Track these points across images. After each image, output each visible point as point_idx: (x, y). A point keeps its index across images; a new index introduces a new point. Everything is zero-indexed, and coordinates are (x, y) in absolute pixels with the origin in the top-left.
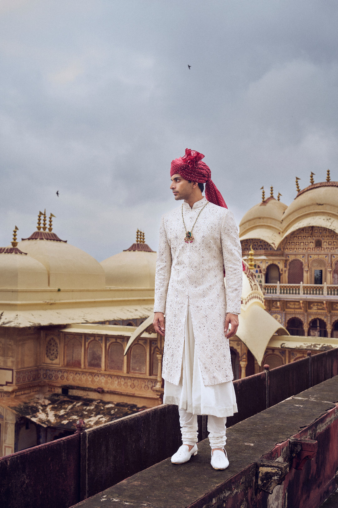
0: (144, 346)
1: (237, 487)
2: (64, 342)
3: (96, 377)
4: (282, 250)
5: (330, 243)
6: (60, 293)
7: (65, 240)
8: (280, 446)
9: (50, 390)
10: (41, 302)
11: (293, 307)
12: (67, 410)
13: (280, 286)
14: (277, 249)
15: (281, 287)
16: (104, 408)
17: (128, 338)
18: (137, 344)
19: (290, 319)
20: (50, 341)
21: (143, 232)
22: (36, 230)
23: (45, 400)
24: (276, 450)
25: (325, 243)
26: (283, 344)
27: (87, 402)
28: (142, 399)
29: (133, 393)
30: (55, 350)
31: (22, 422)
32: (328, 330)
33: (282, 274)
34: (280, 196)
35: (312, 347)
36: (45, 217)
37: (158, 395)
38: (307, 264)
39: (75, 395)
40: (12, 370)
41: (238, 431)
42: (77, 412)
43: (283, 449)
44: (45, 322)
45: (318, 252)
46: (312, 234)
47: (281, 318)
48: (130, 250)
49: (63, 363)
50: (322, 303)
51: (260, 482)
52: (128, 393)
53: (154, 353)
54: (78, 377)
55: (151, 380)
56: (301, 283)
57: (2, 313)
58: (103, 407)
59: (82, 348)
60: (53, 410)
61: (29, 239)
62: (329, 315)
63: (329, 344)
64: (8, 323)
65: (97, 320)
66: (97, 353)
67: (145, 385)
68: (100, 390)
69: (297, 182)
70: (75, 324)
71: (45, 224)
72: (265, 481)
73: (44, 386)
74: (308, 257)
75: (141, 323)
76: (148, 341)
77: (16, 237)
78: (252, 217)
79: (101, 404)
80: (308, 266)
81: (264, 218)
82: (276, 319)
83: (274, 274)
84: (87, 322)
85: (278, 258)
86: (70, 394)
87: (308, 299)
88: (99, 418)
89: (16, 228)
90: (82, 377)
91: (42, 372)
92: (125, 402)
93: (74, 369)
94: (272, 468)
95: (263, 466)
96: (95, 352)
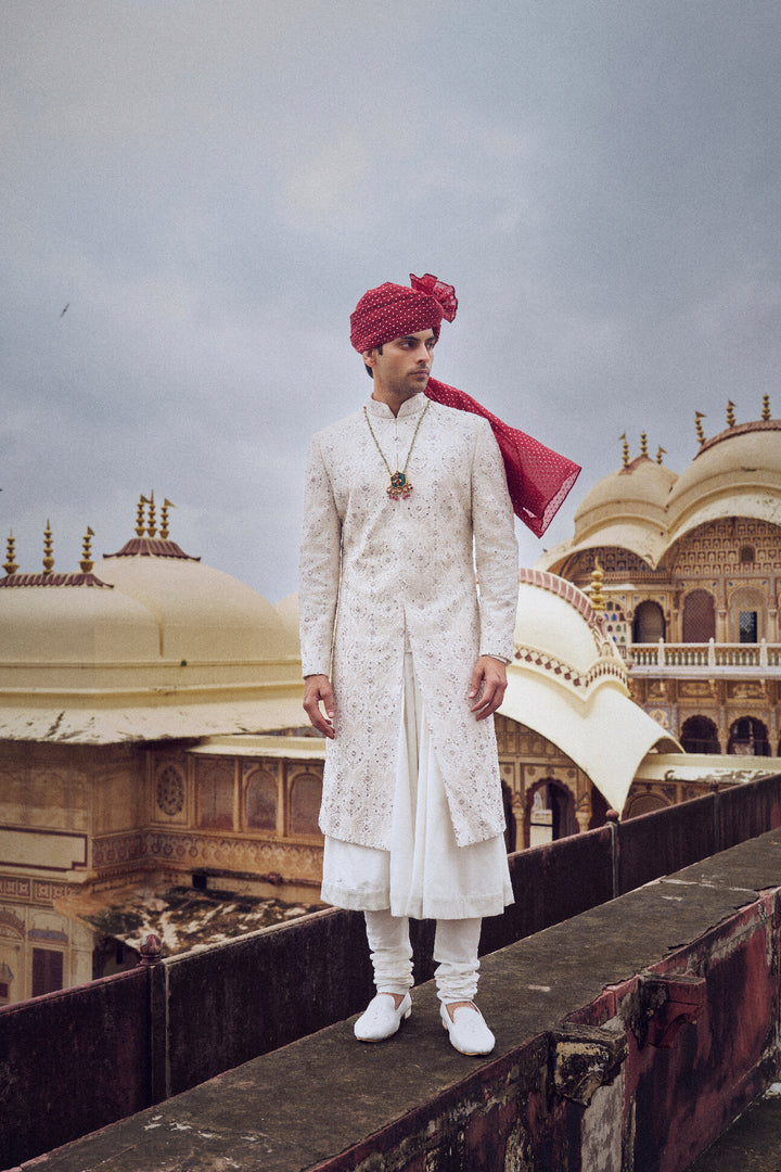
1: (497, 1093)
2: (196, 775)
3: (266, 849)
4: (669, 570)
5: (772, 553)
6: (186, 670)
7: (195, 556)
8: (614, 992)
9: (168, 879)
10: (147, 690)
11: (695, 693)
12: (204, 922)
13: (666, 649)
14: (658, 568)
15: (667, 651)
16: (283, 916)
19: (688, 720)
20: (166, 772)
22: (135, 536)
23: (155, 900)
24: (604, 1002)
25: (762, 554)
26: (669, 772)
27: (248, 904)
30: (177, 793)
31: (108, 948)
32: (770, 742)
33: (669, 622)
34: (663, 454)
35: (734, 777)
36: (152, 508)
38: (722, 600)
39: (221, 889)
40: (85, 837)
41: (519, 957)
42: (225, 926)
43: (621, 1000)
44: (152, 734)
45: (747, 573)
46: (732, 534)
47: (669, 718)
49: (194, 822)
50: (757, 683)
51: (558, 1080)
54: (226, 850)
56: (712, 640)
57: (62, 715)
58: (282, 914)
59: (233, 788)
60: (173, 922)
61: (118, 555)
62: (773, 710)
64: (73, 735)
66: (266, 798)
68: (274, 877)
69: (698, 423)
70: (217, 735)
71: (152, 524)
72: (570, 1077)
73: (154, 870)
74: (725, 586)
77: (90, 550)
78: (602, 501)
79: (277, 908)
80: (726, 603)
81: (626, 501)
82: (658, 720)
83: (652, 622)
84: (245, 732)
85: (658, 587)
86: (210, 886)
87: (727, 676)
89: (90, 532)
90: (236, 850)
91: (150, 841)
93: (217, 834)
94: (588, 1045)
95: (566, 1039)
96: (261, 796)
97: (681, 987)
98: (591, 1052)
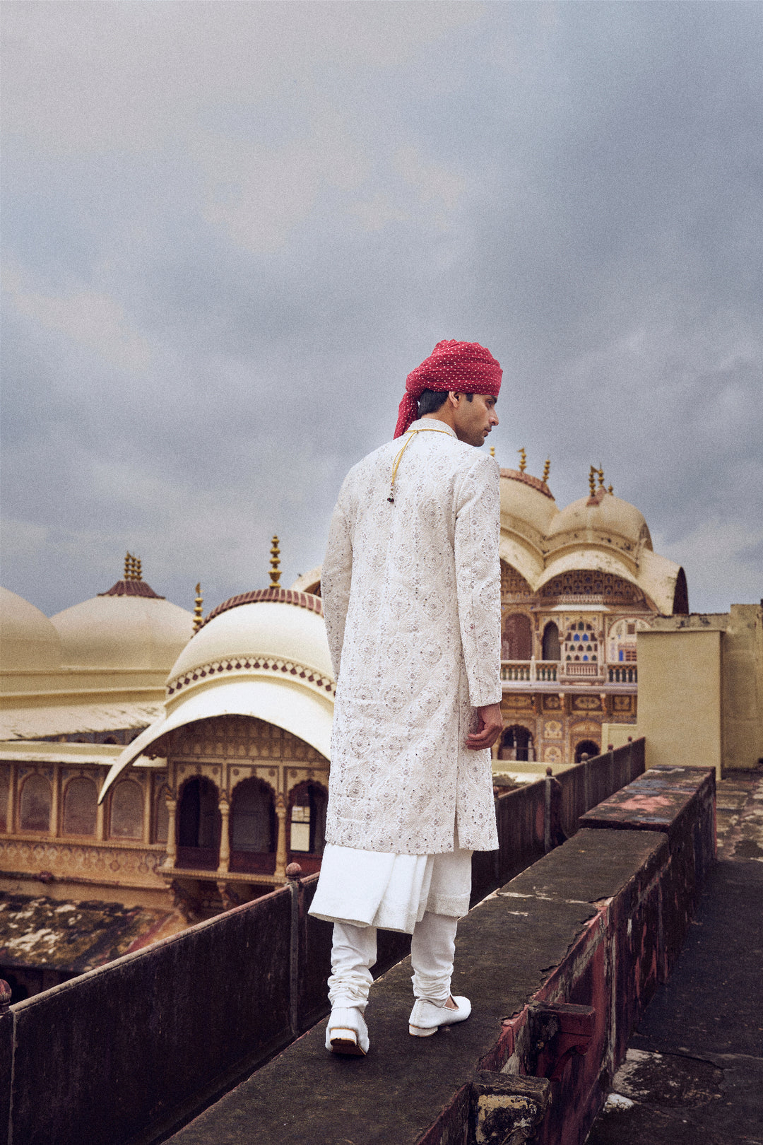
0: (141, 784)
3: (38, 849)
8: (512, 1027)
16: (54, 913)
17: (107, 768)
18: (125, 780)
21: (138, 559)
24: (505, 1040)
27: (18, 903)
28: (135, 893)
29: (116, 880)
37: (167, 883)
43: (517, 1034)
48: (112, 593)
51: (480, 1137)
52: (104, 881)
53: (159, 797)
55: (154, 853)
58: (52, 911)
59: (8, 791)
63: (503, 773)
65: (42, 734)
66: (39, 800)
67: (141, 864)
68: (45, 876)
72: (494, 1134)
75: (134, 739)
76: (149, 774)
79: (48, 906)
84: (21, 738)
88: (43, 936)
90: (8, 851)
92: (99, 899)
94: (513, 1097)
95: (489, 1092)
96: (36, 799)
97: (573, 1017)
98: (517, 1106)
